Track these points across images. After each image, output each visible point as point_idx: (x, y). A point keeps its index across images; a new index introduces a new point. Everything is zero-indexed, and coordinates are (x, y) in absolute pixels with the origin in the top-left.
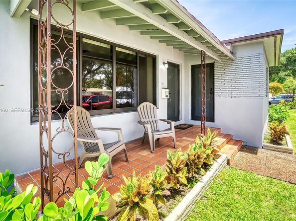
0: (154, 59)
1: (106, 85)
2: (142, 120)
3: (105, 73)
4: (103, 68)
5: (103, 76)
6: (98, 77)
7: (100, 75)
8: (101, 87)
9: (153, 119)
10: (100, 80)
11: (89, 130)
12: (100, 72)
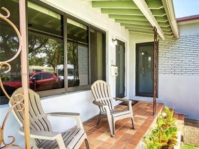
0: (104, 35)
1: (48, 63)
2: (97, 100)
3: (46, 51)
4: (45, 47)
5: (44, 55)
6: (39, 56)
7: (41, 54)
8: (42, 65)
9: (108, 98)
10: (41, 59)
11: (40, 117)
12: (41, 51)
